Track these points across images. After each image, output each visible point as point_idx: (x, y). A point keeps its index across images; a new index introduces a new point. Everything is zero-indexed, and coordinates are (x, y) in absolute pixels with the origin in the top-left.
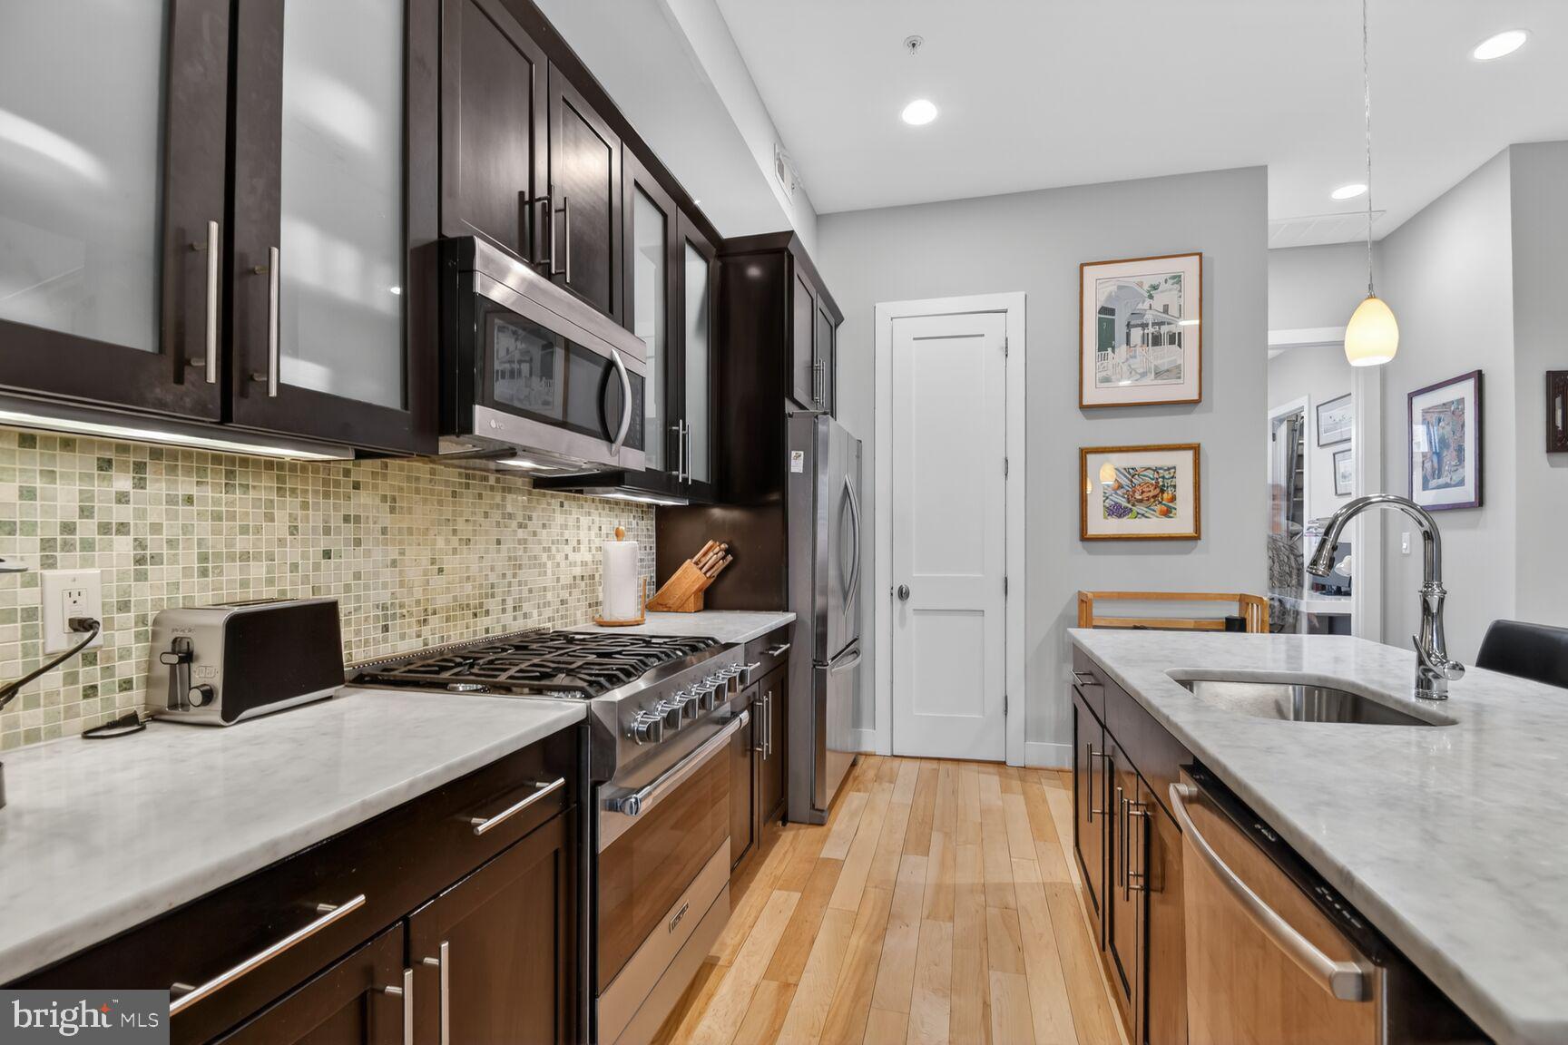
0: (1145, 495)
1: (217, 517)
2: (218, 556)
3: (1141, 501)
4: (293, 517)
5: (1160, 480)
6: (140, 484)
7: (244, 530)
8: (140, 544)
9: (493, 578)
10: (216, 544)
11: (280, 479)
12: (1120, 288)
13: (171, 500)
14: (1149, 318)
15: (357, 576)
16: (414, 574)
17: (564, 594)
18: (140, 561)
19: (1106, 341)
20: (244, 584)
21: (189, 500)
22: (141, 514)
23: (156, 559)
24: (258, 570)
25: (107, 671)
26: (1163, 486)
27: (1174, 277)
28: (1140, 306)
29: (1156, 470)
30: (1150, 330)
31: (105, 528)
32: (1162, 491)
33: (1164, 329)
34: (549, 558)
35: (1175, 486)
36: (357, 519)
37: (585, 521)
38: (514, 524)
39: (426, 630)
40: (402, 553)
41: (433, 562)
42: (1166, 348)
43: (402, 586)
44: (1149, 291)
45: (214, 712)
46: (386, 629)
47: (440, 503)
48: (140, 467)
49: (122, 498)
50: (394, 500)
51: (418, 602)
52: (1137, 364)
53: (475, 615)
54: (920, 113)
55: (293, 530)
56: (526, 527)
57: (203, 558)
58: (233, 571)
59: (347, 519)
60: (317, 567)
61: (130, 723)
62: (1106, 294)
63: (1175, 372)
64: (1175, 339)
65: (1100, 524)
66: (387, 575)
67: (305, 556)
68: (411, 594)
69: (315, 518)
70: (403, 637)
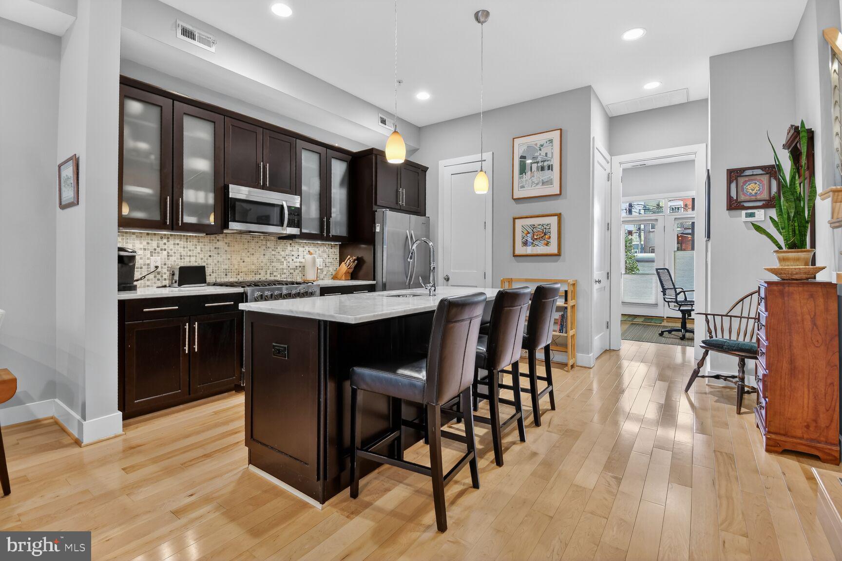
0: (539, 236)
1: (184, 248)
2: (184, 256)
3: (536, 239)
4: (201, 248)
5: (544, 230)
6: (168, 241)
7: (190, 250)
8: (168, 253)
9: (262, 264)
10: (184, 253)
11: (199, 239)
12: (528, 147)
13: (174, 244)
14: (539, 159)
15: (218, 262)
16: (235, 262)
17: (292, 271)
18: (168, 256)
19: (523, 170)
20: (190, 262)
21: (178, 244)
22: (168, 247)
23: (171, 256)
24: (193, 259)
25: (162, 276)
26: (546, 232)
27: (550, 140)
28: (536, 154)
29: (543, 225)
30: (540, 164)
31: (161, 250)
32: (545, 234)
33: (546, 164)
34: (285, 260)
35: (550, 232)
36: (218, 248)
37: (301, 249)
38: (270, 250)
39: (239, 277)
40: (231, 257)
41: (241, 259)
42: (547, 172)
43: (231, 265)
44: (540, 147)
45: (176, 285)
46: (226, 275)
47: (243, 244)
48: (168, 238)
49: (165, 244)
50: (229, 243)
51: (236, 269)
52: (535, 180)
53: (255, 274)
54: (423, 96)
55: (201, 251)
56: (275, 250)
57: (181, 256)
58: (187, 259)
59: (215, 248)
60: (207, 259)
61: (165, 286)
62: (523, 150)
63: (549, 182)
64: (550, 168)
65: (520, 250)
66: (227, 262)
67: (205, 256)
68: (234, 267)
69: (207, 248)
70: (231, 277)
